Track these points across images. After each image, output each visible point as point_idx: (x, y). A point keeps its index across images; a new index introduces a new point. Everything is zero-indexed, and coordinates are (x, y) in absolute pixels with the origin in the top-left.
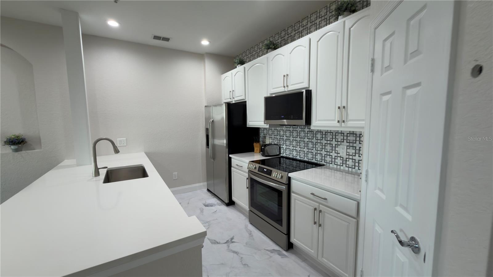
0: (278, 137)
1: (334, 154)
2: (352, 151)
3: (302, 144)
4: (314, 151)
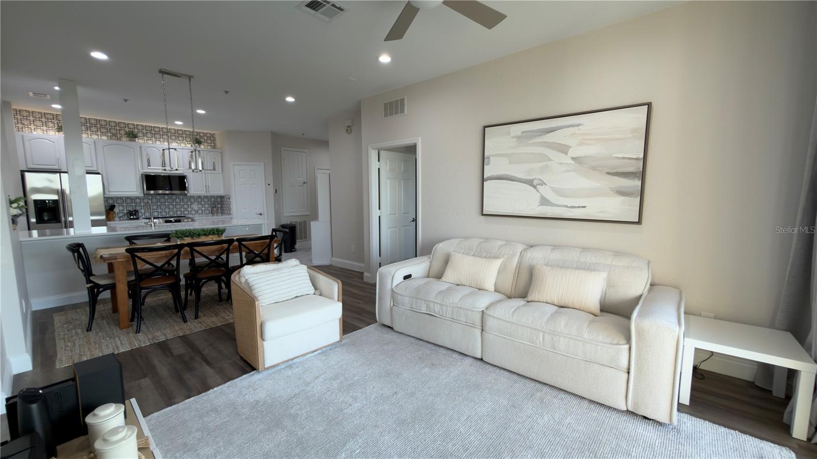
1: (189, 209)
2: (200, 206)
3: (163, 207)
4: (175, 210)
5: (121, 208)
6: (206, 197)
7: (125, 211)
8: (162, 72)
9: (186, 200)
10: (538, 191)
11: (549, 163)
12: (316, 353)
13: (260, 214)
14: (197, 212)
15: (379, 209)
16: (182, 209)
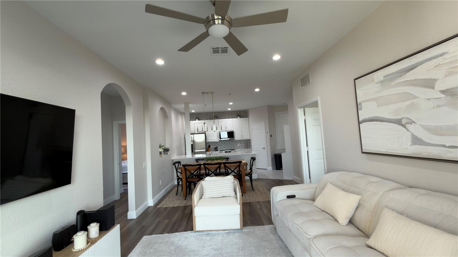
0: (217, 145)
1: (236, 146)
2: (241, 145)
3: (227, 145)
4: (231, 147)
5: (213, 146)
6: (243, 140)
7: (214, 148)
8: (203, 93)
9: (235, 142)
10: (408, 130)
11: (415, 101)
12: (225, 232)
13: (264, 148)
14: (239, 147)
15: (307, 146)
16: (234, 146)
